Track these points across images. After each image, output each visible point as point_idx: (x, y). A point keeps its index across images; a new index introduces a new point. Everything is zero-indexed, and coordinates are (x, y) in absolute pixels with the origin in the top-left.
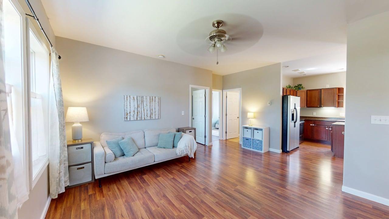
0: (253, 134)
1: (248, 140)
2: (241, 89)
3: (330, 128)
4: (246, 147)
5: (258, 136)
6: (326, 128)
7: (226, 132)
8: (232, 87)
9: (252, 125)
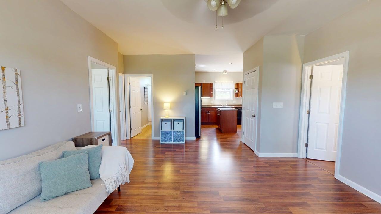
0: (172, 127)
1: (168, 133)
2: (152, 75)
3: (209, 112)
4: (166, 141)
5: (178, 127)
6: (207, 112)
7: (131, 129)
8: (140, 72)
9: (168, 117)
